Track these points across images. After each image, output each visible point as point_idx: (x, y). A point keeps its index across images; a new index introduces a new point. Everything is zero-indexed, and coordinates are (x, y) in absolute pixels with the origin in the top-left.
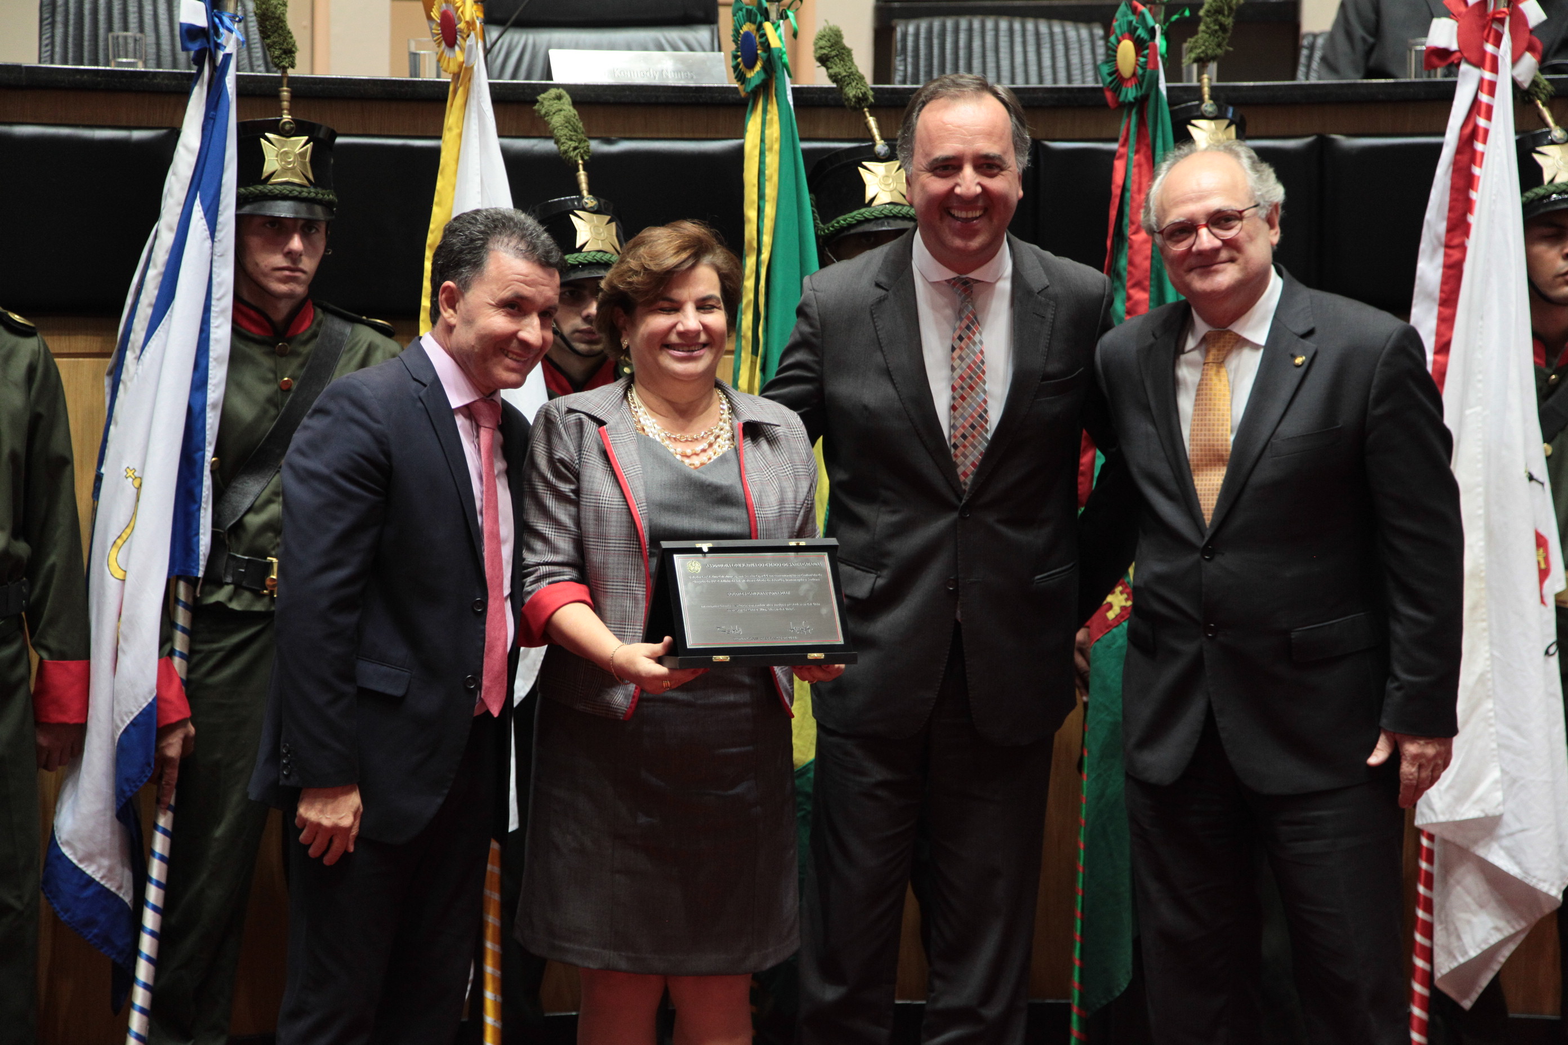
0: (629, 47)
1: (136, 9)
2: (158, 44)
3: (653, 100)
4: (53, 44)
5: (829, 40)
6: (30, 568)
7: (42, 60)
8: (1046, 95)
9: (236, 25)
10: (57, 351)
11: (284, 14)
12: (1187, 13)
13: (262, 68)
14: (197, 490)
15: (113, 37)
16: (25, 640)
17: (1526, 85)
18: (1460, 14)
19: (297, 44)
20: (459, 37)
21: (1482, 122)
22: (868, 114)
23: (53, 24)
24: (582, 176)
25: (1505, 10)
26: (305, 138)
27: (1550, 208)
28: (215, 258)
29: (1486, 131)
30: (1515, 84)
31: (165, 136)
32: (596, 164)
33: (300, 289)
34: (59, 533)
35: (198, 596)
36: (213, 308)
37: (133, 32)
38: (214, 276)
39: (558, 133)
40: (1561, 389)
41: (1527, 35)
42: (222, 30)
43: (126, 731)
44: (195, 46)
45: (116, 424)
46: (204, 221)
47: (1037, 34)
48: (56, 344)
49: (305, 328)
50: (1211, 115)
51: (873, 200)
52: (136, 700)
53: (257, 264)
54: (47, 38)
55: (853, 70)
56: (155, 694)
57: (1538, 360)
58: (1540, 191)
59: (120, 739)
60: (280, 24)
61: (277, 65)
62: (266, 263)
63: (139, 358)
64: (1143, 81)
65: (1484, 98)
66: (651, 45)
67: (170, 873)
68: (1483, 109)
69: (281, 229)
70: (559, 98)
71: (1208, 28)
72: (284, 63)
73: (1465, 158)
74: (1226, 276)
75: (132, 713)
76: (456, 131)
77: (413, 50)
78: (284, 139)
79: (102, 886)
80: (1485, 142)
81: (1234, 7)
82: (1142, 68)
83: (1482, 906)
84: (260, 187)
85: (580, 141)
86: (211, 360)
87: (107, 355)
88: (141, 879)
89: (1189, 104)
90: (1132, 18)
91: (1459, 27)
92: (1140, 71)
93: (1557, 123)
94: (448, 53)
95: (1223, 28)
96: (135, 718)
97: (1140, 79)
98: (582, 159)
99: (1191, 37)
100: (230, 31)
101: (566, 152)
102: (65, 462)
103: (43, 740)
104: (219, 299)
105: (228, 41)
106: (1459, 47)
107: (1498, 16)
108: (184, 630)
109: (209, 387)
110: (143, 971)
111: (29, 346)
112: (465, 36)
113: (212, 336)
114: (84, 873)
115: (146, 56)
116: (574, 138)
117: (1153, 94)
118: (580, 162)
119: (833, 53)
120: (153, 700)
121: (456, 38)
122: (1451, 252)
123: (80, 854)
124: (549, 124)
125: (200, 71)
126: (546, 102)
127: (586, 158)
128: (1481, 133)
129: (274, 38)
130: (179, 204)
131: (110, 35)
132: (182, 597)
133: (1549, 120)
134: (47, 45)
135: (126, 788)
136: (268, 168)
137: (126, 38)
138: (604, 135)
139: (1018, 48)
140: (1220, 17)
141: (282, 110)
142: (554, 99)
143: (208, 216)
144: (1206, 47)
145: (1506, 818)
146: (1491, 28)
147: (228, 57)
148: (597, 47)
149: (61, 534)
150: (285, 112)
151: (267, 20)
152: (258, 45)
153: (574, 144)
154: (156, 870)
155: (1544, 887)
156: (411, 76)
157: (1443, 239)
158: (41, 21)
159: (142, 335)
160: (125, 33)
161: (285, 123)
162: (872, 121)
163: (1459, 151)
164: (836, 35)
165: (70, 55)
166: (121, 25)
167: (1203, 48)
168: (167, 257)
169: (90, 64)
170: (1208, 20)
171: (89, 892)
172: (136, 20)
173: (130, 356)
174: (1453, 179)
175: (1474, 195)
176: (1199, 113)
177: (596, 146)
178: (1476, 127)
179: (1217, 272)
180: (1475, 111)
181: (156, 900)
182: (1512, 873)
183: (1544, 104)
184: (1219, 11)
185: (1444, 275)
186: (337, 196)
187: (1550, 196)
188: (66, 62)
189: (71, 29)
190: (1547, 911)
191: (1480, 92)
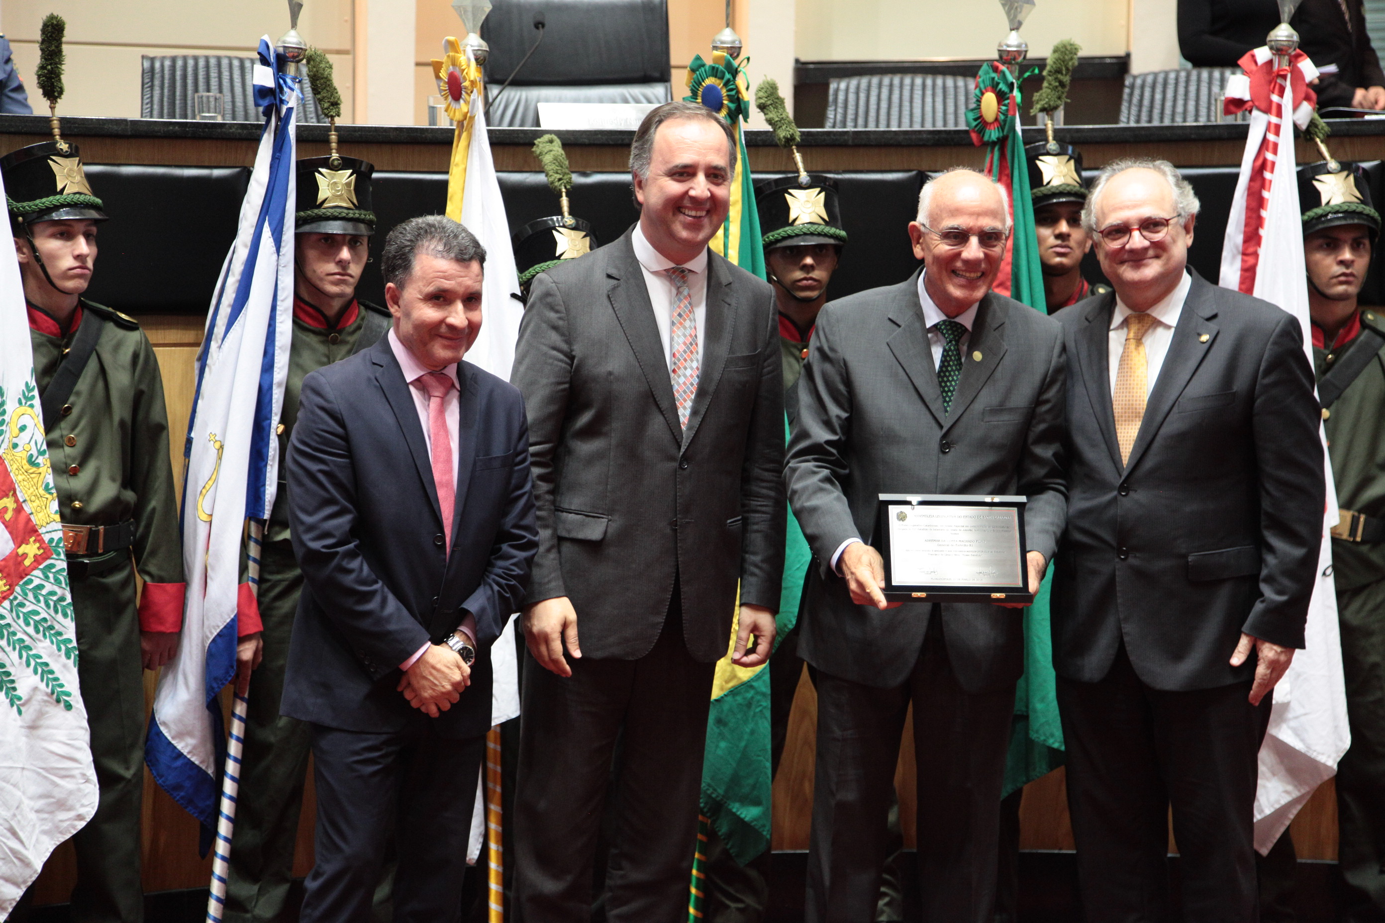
0: (601, 101)
1: (216, 75)
2: (233, 102)
3: (620, 142)
4: (152, 102)
5: (766, 92)
6: (136, 510)
7: (144, 115)
8: (929, 136)
9: (296, 84)
10: (155, 342)
11: (330, 75)
12: (1037, 71)
13: (314, 120)
14: (264, 451)
15: (198, 97)
16: (132, 568)
17: (1304, 127)
18: (1251, 72)
19: (342, 98)
20: (463, 93)
21: (1269, 156)
22: (795, 151)
23: (152, 87)
24: (565, 201)
25: (1287, 68)
26: (350, 171)
27: (1326, 225)
28: (280, 268)
29: (1273, 164)
30: (1296, 127)
31: (238, 173)
32: (576, 193)
33: (349, 290)
34: (157, 484)
35: (266, 533)
36: (278, 308)
37: (214, 92)
38: (279, 282)
39: (547, 168)
40: (1336, 366)
41: (1304, 88)
42: (285, 89)
43: (214, 640)
44: (266, 102)
45: (203, 398)
46: (271, 240)
47: (944, 88)
48: (154, 336)
49: (352, 323)
50: (1055, 153)
51: (795, 220)
52: (221, 616)
53: (314, 271)
54: (147, 98)
55: (784, 116)
56: (236, 612)
57: (1316, 343)
58: (1318, 211)
59: (209, 647)
60: (328, 83)
61: (327, 115)
62: (321, 270)
63: (220, 347)
64: (1005, 124)
65: (1271, 137)
66: (618, 99)
67: (245, 751)
68: (1271, 146)
69: (331, 243)
70: (551, 141)
71: (1050, 84)
72: (331, 113)
73: (1257, 185)
74: (1152, 269)
75: (218, 627)
76: (462, 167)
77: (432, 104)
78: (333, 172)
79: (189, 760)
80: (1272, 171)
81: (1071, 68)
82: (1003, 114)
83: (1274, 774)
84: (316, 211)
85: (564, 174)
86: (276, 348)
87: (197, 344)
88: (221, 755)
89: (1037, 144)
90: (994, 75)
91: (1251, 82)
92: (1002, 117)
93: (1332, 156)
94: (454, 105)
95: (1062, 85)
96: (221, 631)
97: (1002, 123)
98: (565, 187)
99: (1037, 91)
100: (292, 89)
101: (552, 183)
102: (161, 428)
103: (146, 645)
104: (282, 301)
105: (290, 98)
106: (1251, 97)
107: (1282, 73)
108: (255, 560)
109: (275, 369)
110: (224, 827)
111: (134, 337)
112: (469, 92)
113: (277, 330)
114: (175, 748)
115: (224, 111)
116: (559, 171)
117: (1011, 135)
118: (564, 190)
119: (769, 102)
120: (235, 616)
121: (461, 94)
122: (1246, 258)
123: (173, 732)
124: (542, 161)
125: (268, 122)
126: (541, 145)
127: (568, 187)
128: (1269, 165)
129: (324, 94)
130: (253, 226)
131: (196, 95)
132: (253, 535)
133: (1326, 154)
134: (147, 104)
135: (215, 685)
136: (321, 196)
137: (208, 97)
138: (581, 170)
139: (929, 100)
140: (1059, 76)
141: (331, 149)
142: (547, 142)
143: (275, 235)
144: (1049, 99)
145: (1292, 705)
146: (1276, 82)
147: (290, 110)
148: (576, 100)
149: (159, 484)
150: (334, 151)
151: (317, 80)
152: (311, 102)
153: (558, 176)
154: (234, 748)
155: (1322, 759)
156: (430, 125)
157: (1241, 248)
158: (143, 84)
159: (223, 329)
160: (208, 94)
161: (334, 160)
162: (798, 157)
163: (1252, 179)
164: (772, 87)
165: (165, 111)
166: (205, 87)
167: (1047, 100)
168: (242, 268)
169: (181, 118)
170: (1050, 78)
171: (179, 763)
172: (216, 83)
173: (214, 345)
174: (1247, 201)
175: (1264, 213)
176: (1045, 151)
177: (577, 179)
178: (1265, 161)
179: (1146, 265)
180: (1264, 148)
181: (234, 772)
182: (1297, 748)
183: (1322, 141)
184: (1058, 71)
185: (1241, 276)
186: (376, 217)
187: (1327, 215)
188: (162, 117)
189: (166, 91)
190: (1326, 778)
191: (1268, 133)
